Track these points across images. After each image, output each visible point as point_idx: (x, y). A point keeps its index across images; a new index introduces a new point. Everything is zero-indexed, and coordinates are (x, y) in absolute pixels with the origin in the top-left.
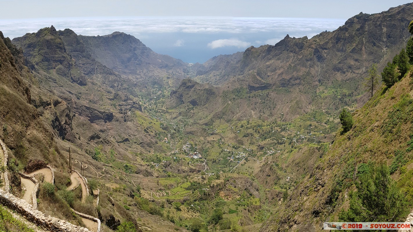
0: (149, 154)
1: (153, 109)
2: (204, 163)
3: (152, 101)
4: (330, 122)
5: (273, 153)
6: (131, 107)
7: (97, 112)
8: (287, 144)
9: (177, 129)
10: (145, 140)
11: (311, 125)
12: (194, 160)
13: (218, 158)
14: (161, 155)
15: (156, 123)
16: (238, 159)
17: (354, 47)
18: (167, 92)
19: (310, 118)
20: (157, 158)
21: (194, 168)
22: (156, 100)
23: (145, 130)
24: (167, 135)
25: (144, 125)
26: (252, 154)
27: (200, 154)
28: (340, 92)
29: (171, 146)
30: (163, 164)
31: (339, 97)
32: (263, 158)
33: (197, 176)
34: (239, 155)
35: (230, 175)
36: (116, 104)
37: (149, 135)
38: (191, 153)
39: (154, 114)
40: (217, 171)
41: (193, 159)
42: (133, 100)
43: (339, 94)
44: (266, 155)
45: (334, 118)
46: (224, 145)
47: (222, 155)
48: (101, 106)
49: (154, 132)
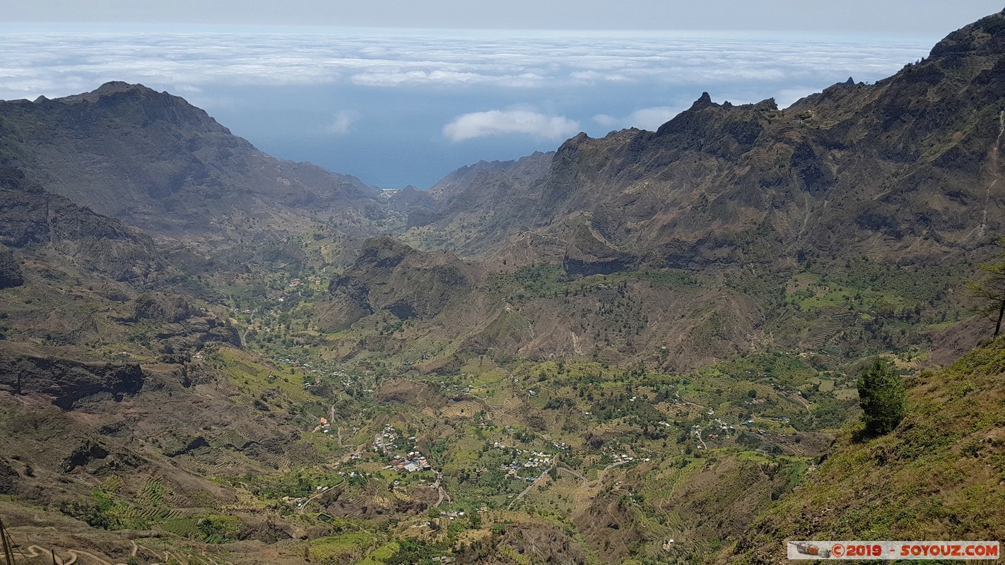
0: (273, 474)
1: (276, 337)
2: (437, 484)
3: (272, 313)
4: (821, 394)
5: (630, 462)
6: (204, 339)
7: (79, 370)
8: (671, 441)
9: (355, 389)
10: (260, 434)
11: (753, 394)
12: (407, 474)
13: (475, 466)
14: (310, 472)
15: (290, 377)
16: (531, 470)
17: (953, 144)
18: (318, 282)
19: (752, 371)
20: (301, 481)
21: (408, 499)
22: (285, 306)
23: (257, 404)
24: (326, 409)
25: (253, 387)
26: (568, 458)
27: (423, 458)
28: (873, 301)
29: (340, 442)
30: (319, 496)
31: (866, 317)
32: (601, 474)
33: (416, 520)
34: (532, 461)
35: (508, 516)
36: (149, 334)
37: (272, 416)
38: (398, 457)
39: (283, 350)
40: (473, 503)
41: (404, 473)
42: (205, 315)
43: (866, 308)
44: (610, 467)
45: (835, 385)
46: (492, 429)
47: (485, 458)
48: (93, 347)
49: (285, 405)
